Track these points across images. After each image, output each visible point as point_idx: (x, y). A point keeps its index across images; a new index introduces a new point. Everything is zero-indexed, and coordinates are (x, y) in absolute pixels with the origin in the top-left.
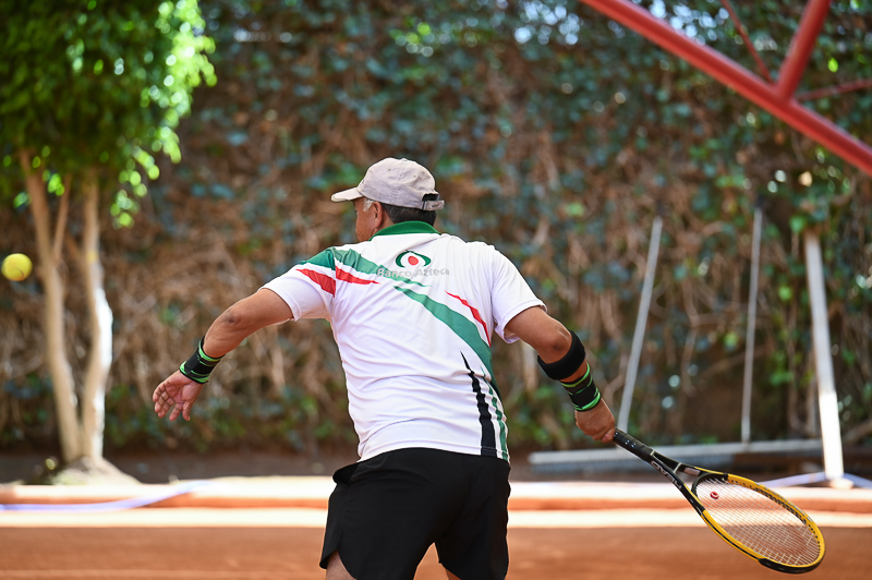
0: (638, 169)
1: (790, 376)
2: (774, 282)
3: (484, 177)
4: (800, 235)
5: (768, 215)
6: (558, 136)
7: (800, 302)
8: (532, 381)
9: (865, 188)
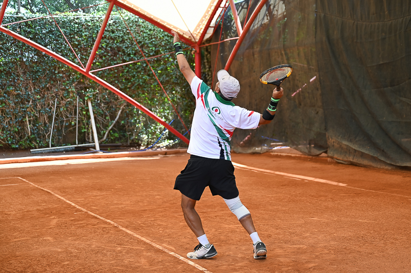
0: (51, 88)
1: (86, 130)
2: (82, 110)
3: (17, 90)
4: (87, 101)
5: (79, 96)
6: (33, 81)
7: (87, 115)
8: (30, 134)
9: (100, 90)
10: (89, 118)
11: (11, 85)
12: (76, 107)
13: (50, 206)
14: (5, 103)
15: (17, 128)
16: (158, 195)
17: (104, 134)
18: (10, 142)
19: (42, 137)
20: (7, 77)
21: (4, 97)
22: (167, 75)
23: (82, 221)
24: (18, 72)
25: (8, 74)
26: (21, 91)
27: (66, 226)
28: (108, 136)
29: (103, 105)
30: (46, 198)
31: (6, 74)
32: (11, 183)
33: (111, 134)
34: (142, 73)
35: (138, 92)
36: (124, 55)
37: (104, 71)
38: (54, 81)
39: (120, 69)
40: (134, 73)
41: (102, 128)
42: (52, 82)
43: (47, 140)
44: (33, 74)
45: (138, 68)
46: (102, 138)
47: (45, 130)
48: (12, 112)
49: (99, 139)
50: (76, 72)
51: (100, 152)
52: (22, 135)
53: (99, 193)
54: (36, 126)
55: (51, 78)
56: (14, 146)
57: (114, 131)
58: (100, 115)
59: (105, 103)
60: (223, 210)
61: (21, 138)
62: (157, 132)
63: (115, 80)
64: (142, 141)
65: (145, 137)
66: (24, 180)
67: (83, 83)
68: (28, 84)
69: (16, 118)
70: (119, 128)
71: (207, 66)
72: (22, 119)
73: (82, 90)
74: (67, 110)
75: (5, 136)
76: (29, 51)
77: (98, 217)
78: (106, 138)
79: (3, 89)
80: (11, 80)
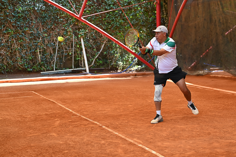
0: (55, 29)
1: (79, 59)
2: (76, 45)
3: (31, 30)
4: (80, 38)
5: (75, 35)
6: (42, 24)
7: (80, 48)
8: (40, 61)
9: (89, 30)
10: (82, 50)
11: (27, 27)
12: (72, 42)
13: (54, 112)
14: (23, 39)
15: (31, 57)
16: (130, 104)
17: (92, 61)
18: (26, 67)
19: (49, 63)
20: (24, 21)
21: (22, 35)
22: (137, 20)
23: (77, 122)
24: (32, 18)
25: (25, 19)
26: (34, 31)
27: (65, 126)
28: (95, 62)
29: (91, 41)
30: (52, 106)
31: (23, 19)
32: (27, 95)
33: (97, 61)
34: (119, 18)
35: (116, 32)
36: (106, 5)
37: (92, 17)
38: (57, 24)
39: (104, 15)
40: (113, 18)
41: (91, 57)
42: (55, 25)
43: (52, 66)
44: (42, 19)
45: (116, 14)
46: (91, 64)
47: (51, 58)
48: (27, 45)
49: (89, 65)
50: (72, 17)
51: (90, 74)
52: (34, 62)
53: (89, 103)
54: (45, 55)
55: (55, 22)
56: (29, 70)
57: (99, 60)
58: (89, 48)
59: (93, 40)
60: (176, 115)
61: (34, 64)
62: (130, 60)
63: (100, 23)
64: (119, 66)
65: (121, 63)
66: (36, 93)
67: (77, 25)
68: (38, 26)
69: (30, 50)
70: (103, 57)
71: (165, 13)
72: (35, 51)
73: (76, 30)
74: (66, 44)
75: (23, 62)
76: (39, 2)
77: (88, 119)
78: (94, 64)
79: (21, 30)
80: (26, 23)
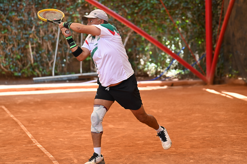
3: (20, 16)
6: (36, 6)
8: (32, 62)
11: (14, 10)
14: (7, 29)
15: (20, 56)
18: (12, 70)
19: (45, 65)
20: (10, 2)
21: (7, 23)
26: (24, 16)
43: (50, 69)
48: (15, 38)
52: (24, 63)
54: (39, 53)
56: (16, 74)
63: (122, 5)
67: (88, 8)
68: (30, 9)
69: (18, 45)
72: (25, 46)
75: (7, 63)
79: (5, 15)
80: (13, 5)
